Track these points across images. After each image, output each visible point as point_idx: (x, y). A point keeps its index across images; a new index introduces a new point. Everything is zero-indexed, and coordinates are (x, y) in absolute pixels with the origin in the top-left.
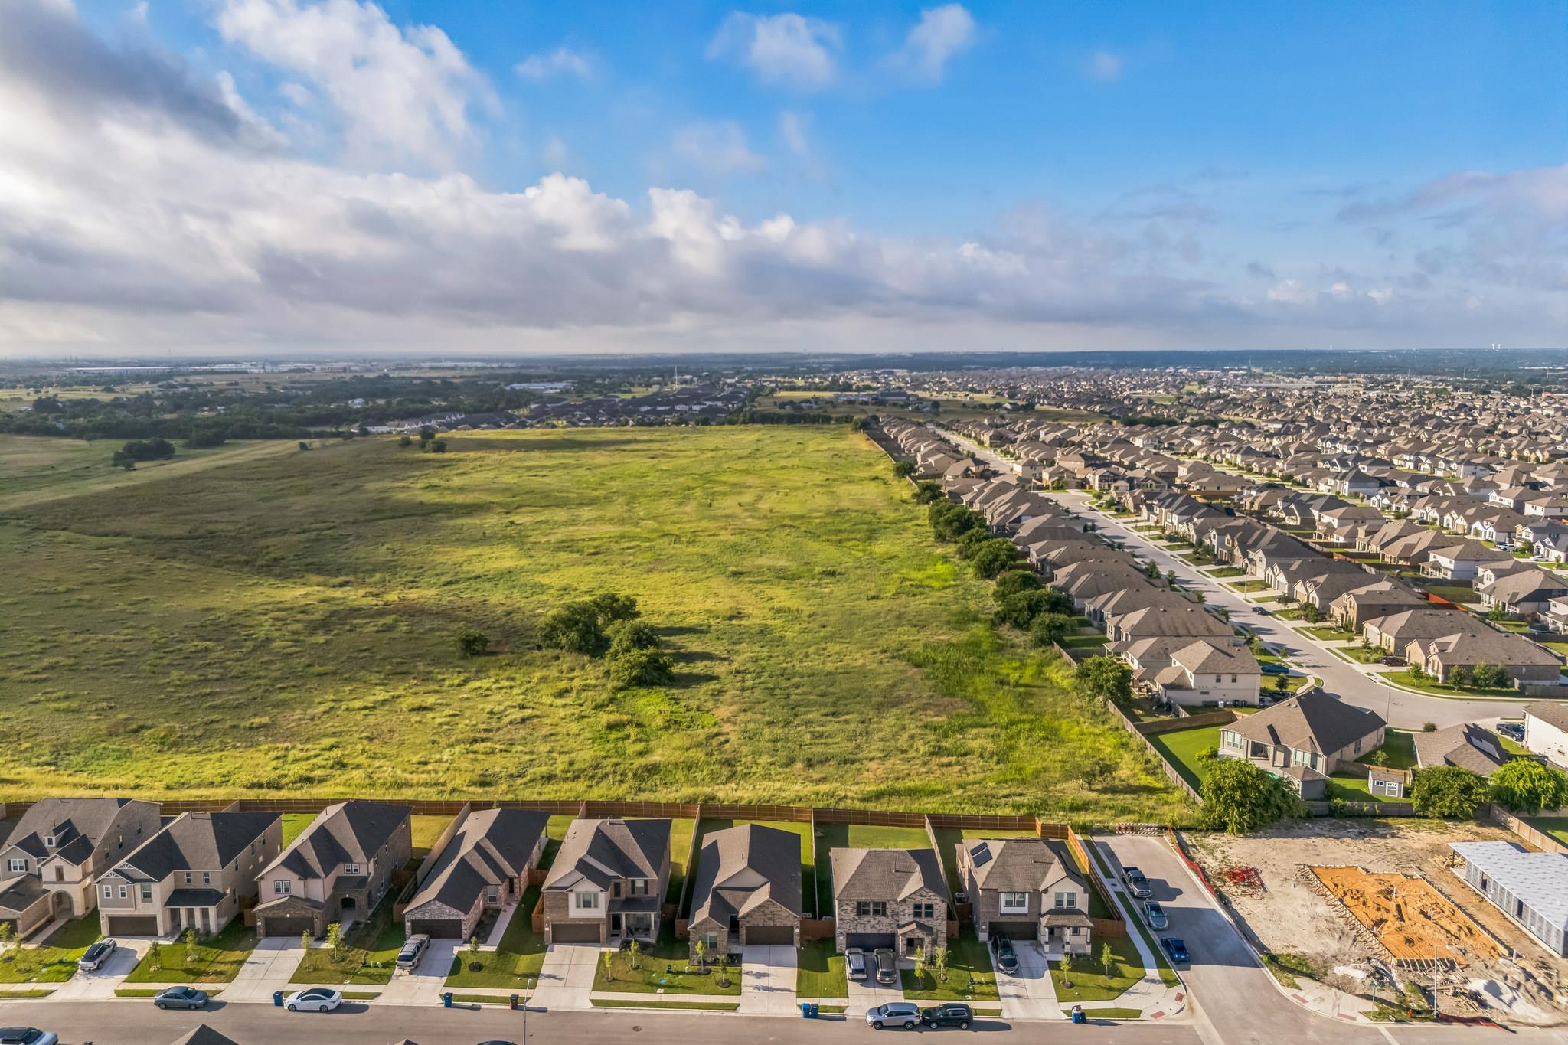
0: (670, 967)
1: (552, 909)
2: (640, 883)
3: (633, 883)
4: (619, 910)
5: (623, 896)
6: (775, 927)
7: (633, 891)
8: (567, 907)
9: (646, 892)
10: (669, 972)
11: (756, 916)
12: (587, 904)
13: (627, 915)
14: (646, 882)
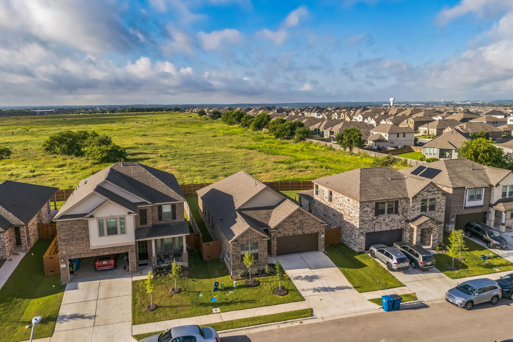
0: (217, 284)
1: (68, 241)
2: (167, 209)
3: (160, 208)
4: (148, 236)
5: (150, 223)
6: (304, 235)
7: (160, 218)
8: (88, 236)
9: (174, 217)
10: (216, 289)
11: (287, 225)
12: (112, 231)
13: (156, 241)
14: (173, 207)
